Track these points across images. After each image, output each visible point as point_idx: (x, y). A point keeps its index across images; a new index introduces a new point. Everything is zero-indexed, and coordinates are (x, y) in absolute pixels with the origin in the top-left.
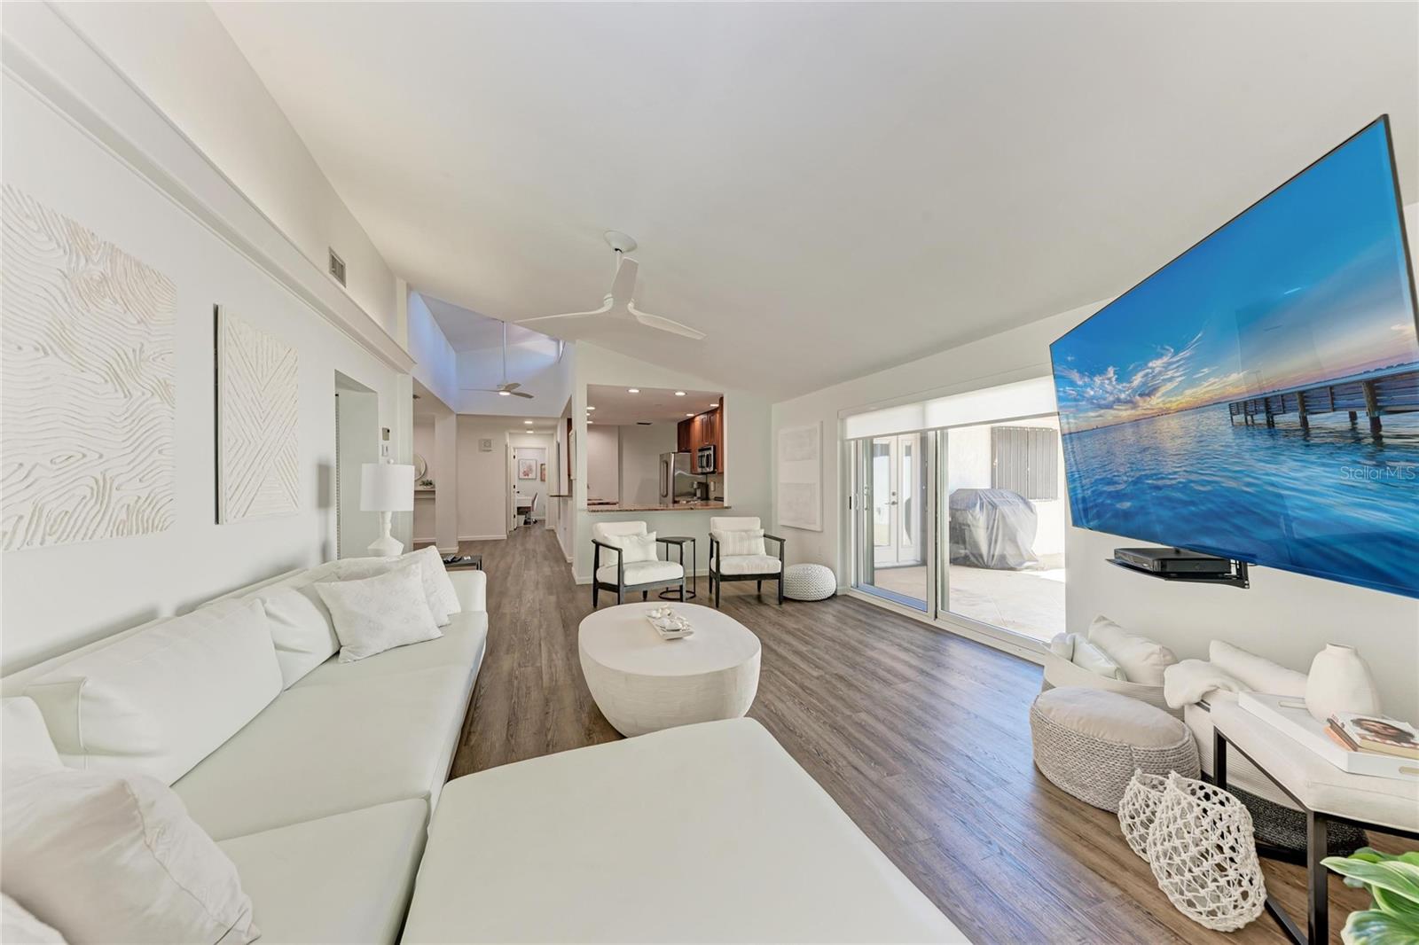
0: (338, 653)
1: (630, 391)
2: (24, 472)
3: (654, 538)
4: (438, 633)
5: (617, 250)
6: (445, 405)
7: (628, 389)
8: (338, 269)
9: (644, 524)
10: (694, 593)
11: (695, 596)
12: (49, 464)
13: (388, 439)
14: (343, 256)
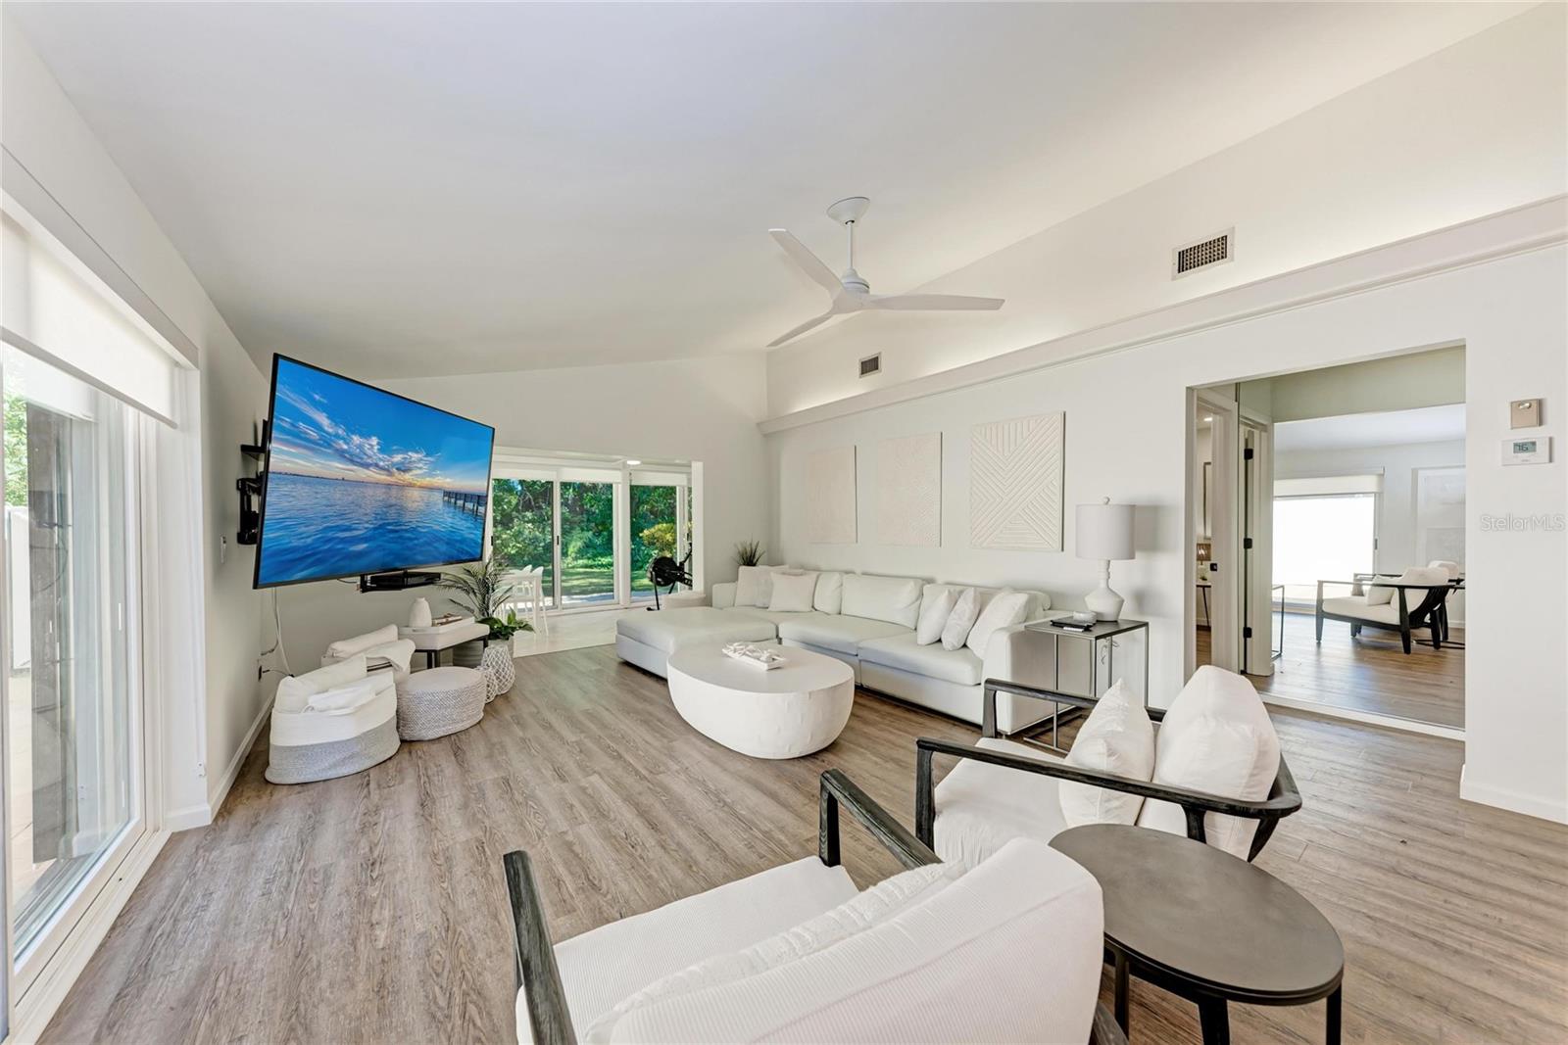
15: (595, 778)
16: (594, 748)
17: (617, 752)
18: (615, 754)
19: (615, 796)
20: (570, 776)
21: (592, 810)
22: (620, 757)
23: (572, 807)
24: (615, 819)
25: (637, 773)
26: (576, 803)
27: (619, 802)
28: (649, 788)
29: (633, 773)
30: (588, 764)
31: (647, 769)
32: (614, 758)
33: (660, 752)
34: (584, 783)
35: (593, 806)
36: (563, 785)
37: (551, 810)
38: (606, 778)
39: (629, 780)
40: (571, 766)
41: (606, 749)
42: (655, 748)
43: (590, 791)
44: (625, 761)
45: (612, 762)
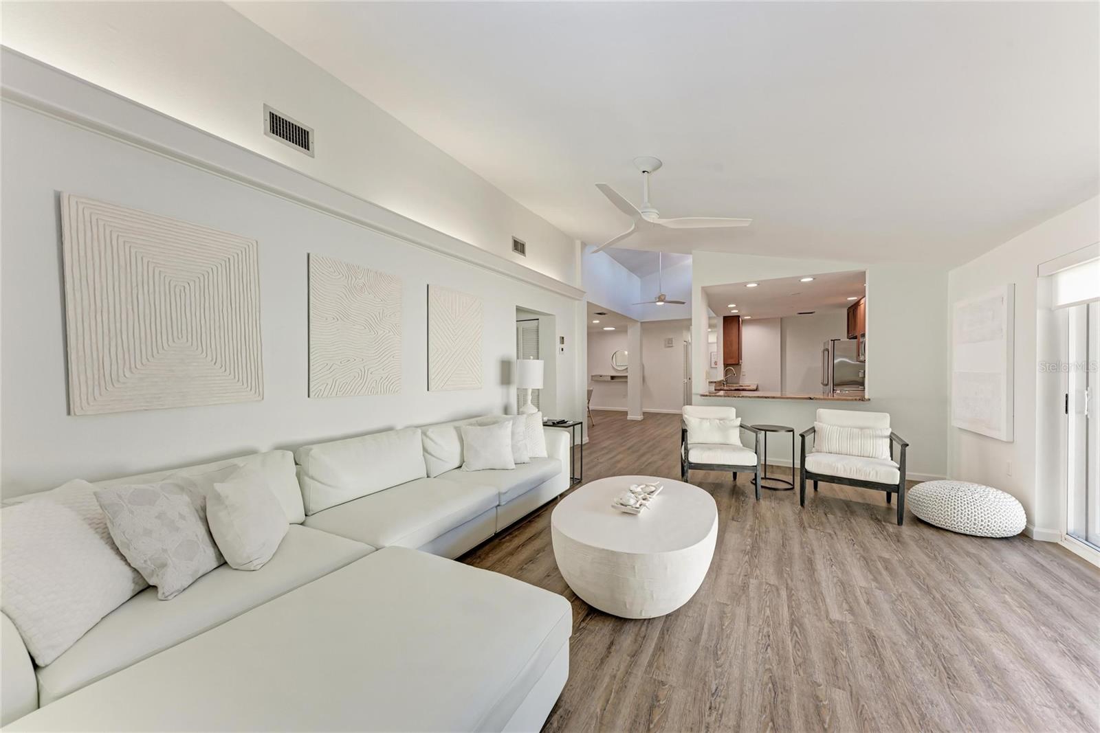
0: (460, 467)
1: (749, 286)
2: (328, 367)
3: (739, 424)
4: (514, 466)
5: (644, 172)
6: (627, 317)
7: (745, 284)
8: (519, 247)
9: (734, 410)
10: (793, 485)
11: (793, 488)
12: (339, 364)
13: (563, 343)
14: (521, 238)
15: (835, 615)
16: (815, 656)
17: (791, 628)
18: (796, 629)
19: (825, 592)
20: (862, 635)
21: (850, 591)
22: (793, 623)
23: (868, 603)
24: (834, 577)
25: (790, 597)
26: (862, 602)
27: (824, 584)
28: (792, 580)
29: (794, 598)
30: (835, 637)
31: (779, 594)
32: (801, 626)
33: (748, 601)
34: (849, 618)
35: (848, 594)
36: (872, 627)
37: (889, 611)
38: (823, 608)
39: (803, 595)
40: (857, 647)
41: (801, 644)
42: (749, 607)
43: (845, 606)
44: (792, 614)
45: (806, 621)
